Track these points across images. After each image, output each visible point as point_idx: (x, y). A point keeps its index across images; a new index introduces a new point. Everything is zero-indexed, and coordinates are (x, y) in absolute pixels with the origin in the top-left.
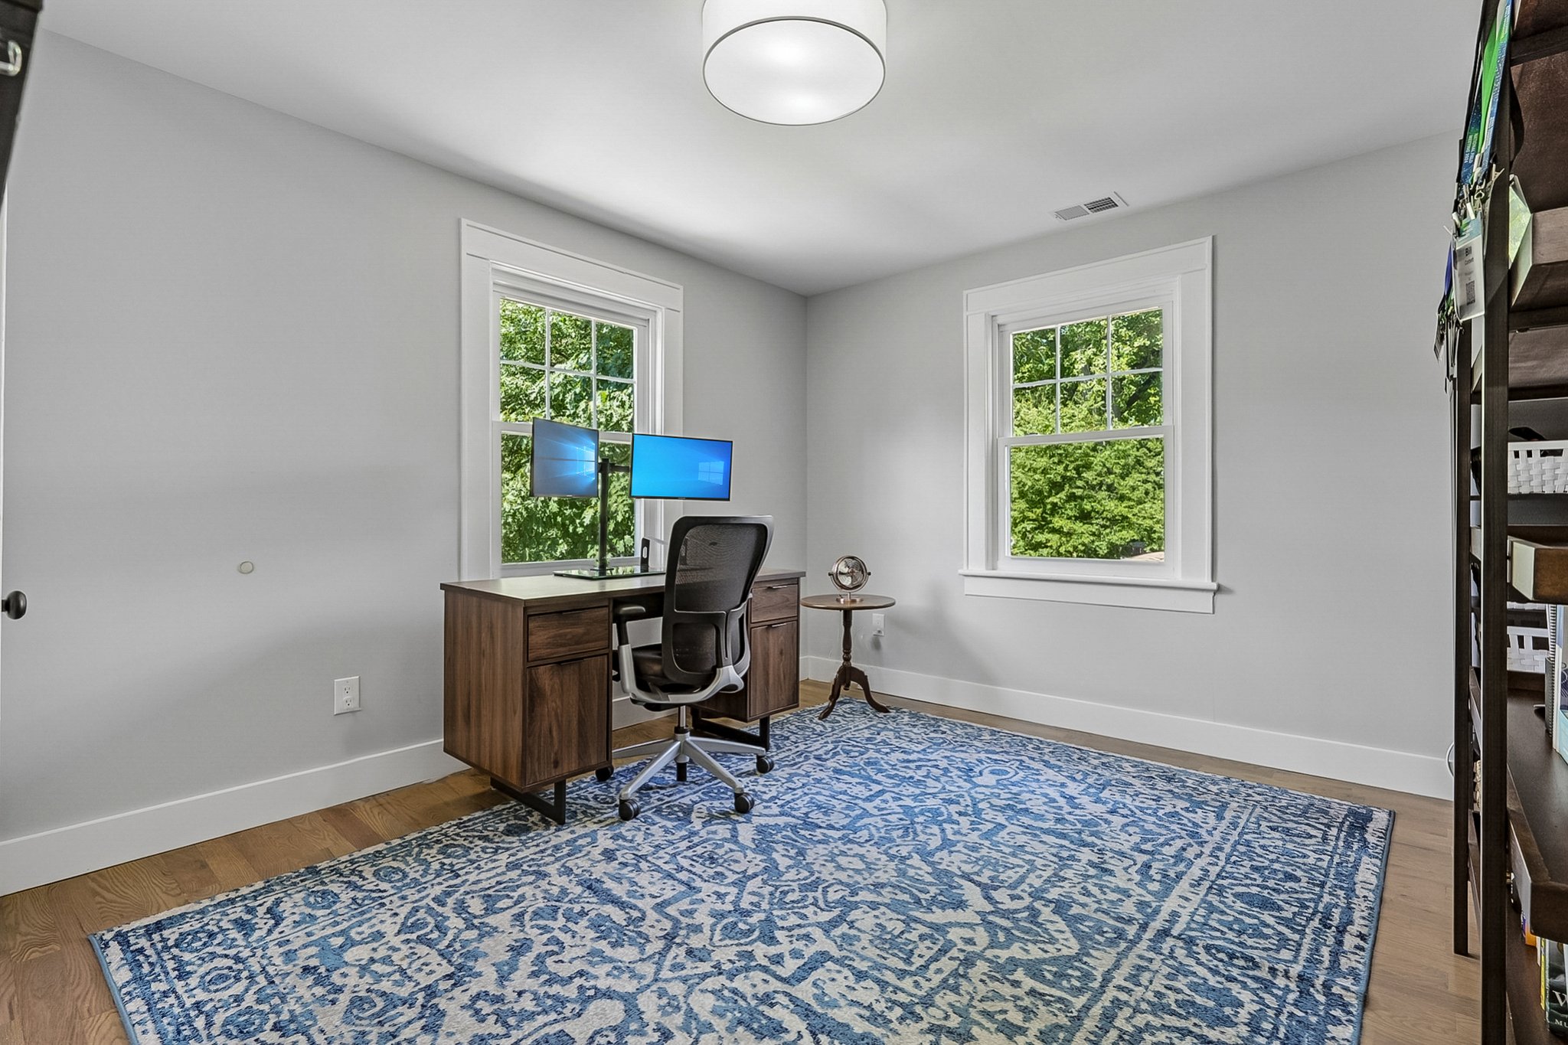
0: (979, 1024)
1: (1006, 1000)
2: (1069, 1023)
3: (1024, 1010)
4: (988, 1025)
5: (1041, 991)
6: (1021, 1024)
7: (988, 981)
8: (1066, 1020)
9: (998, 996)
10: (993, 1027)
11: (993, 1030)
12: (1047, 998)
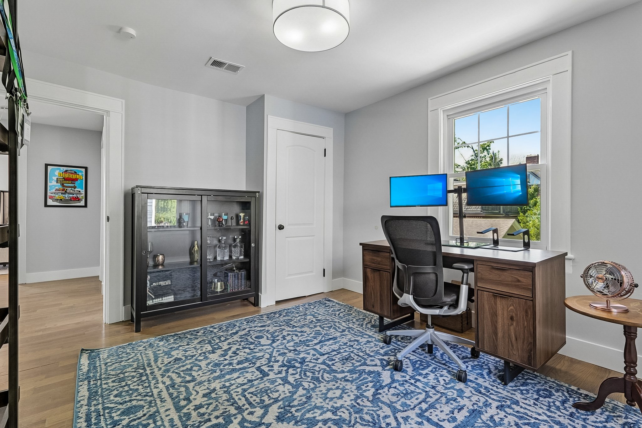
0: (207, 401)
1: (212, 411)
2: (187, 423)
3: (204, 414)
4: (205, 403)
5: (207, 423)
6: (199, 410)
7: (225, 410)
8: (189, 423)
9: (215, 409)
10: (203, 404)
11: (202, 403)
12: (203, 423)
